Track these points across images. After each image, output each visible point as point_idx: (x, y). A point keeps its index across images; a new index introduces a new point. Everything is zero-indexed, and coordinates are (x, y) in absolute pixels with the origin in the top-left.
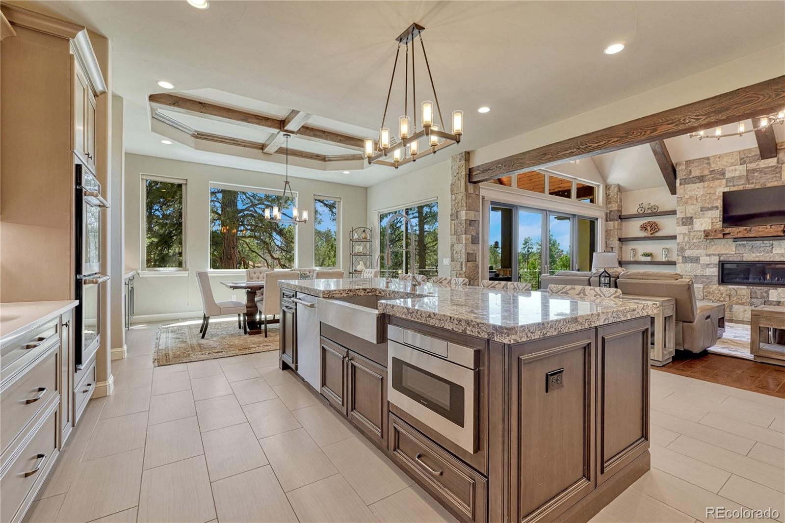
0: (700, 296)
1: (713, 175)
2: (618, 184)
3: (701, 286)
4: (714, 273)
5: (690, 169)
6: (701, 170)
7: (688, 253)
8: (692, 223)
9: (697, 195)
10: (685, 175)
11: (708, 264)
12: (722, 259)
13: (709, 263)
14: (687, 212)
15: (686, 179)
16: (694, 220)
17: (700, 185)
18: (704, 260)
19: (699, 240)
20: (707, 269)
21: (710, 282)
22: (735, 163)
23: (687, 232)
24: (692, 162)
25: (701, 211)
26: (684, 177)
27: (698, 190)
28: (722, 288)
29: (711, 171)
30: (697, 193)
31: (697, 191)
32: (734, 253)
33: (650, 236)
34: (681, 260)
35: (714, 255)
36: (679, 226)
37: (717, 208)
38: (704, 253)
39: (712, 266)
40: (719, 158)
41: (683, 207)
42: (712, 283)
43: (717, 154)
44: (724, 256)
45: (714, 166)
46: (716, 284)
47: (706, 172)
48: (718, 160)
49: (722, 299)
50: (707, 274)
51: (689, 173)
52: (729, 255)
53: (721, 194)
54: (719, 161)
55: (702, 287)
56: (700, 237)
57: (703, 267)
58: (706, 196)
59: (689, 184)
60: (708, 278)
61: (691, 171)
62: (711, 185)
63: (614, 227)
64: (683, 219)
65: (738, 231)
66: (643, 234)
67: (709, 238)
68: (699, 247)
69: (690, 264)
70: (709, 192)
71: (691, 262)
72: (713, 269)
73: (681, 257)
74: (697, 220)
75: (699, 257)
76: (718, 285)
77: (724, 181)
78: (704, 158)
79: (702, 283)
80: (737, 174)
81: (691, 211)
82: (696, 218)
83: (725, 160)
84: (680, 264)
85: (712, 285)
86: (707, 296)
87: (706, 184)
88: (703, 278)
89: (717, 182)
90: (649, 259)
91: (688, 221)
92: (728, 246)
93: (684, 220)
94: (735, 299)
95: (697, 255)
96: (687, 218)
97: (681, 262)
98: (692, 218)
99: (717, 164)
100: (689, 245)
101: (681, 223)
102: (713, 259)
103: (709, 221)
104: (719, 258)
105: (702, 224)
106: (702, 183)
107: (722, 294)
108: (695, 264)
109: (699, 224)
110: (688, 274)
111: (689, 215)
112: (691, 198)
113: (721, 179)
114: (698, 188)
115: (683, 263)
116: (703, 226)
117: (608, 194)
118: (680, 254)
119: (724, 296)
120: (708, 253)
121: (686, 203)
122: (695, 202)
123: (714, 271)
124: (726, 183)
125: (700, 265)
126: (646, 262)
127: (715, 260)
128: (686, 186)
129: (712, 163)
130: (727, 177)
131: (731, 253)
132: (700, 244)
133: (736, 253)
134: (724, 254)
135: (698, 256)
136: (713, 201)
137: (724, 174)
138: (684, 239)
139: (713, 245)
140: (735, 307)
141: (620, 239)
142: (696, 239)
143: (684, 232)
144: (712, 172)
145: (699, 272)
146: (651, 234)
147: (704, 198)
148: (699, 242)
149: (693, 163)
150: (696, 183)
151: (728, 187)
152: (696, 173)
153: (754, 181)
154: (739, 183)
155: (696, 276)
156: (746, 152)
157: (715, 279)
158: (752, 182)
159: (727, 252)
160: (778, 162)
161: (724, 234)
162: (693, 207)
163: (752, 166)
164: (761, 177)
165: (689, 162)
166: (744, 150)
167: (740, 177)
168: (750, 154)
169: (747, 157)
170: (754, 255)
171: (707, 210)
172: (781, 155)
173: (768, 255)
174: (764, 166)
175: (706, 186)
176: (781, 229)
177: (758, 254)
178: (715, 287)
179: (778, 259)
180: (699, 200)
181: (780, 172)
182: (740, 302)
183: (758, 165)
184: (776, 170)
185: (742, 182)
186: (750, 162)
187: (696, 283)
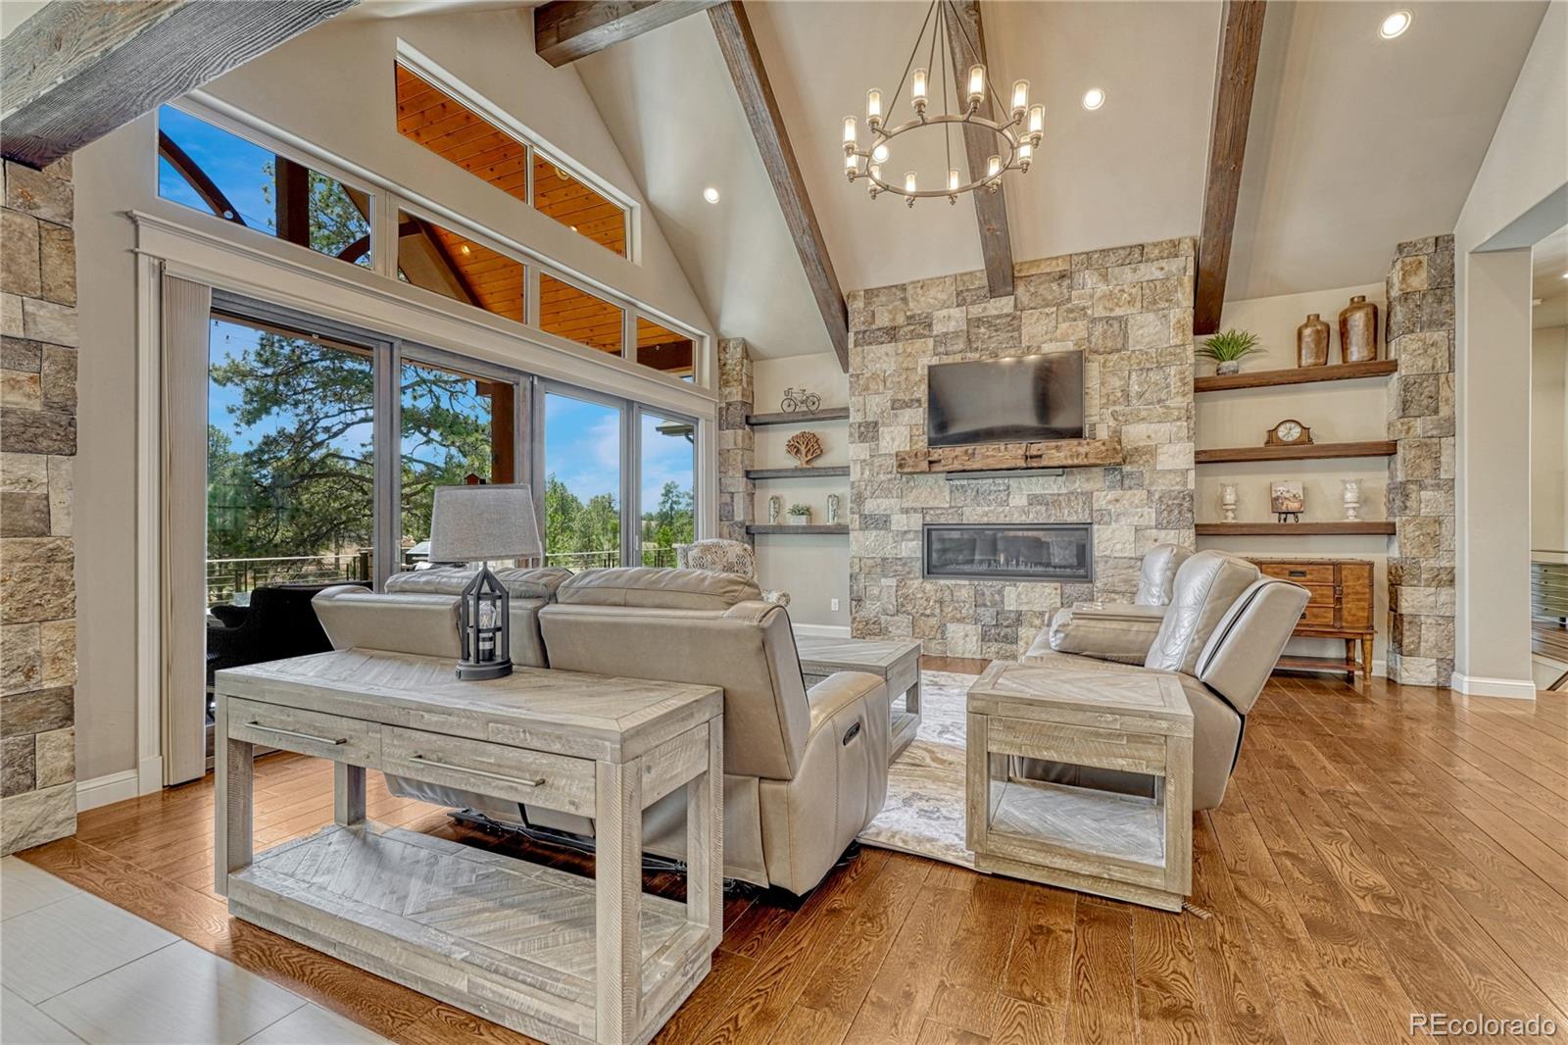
0: (892, 607)
1: (912, 328)
2: (744, 340)
3: (893, 582)
4: (916, 553)
5: (872, 309)
6: (890, 312)
7: (871, 506)
8: (875, 438)
9: (885, 372)
10: (864, 323)
11: (906, 532)
12: (928, 519)
13: (905, 528)
14: (867, 411)
15: (865, 332)
16: (881, 429)
17: (889, 348)
18: (899, 522)
19: (889, 476)
20: (903, 543)
21: (909, 573)
22: (949, 303)
23: (868, 457)
24: (875, 293)
25: (893, 409)
26: (863, 328)
27: (886, 358)
28: (928, 586)
29: (909, 318)
30: (885, 366)
31: (884, 362)
32: (947, 505)
33: (805, 466)
34: (858, 522)
35: (915, 510)
36: (853, 442)
37: (918, 401)
38: (898, 507)
39: (911, 536)
40: (922, 287)
41: (861, 399)
42: (912, 576)
43: (919, 279)
44: (932, 512)
45: (916, 307)
46: (917, 578)
47: (901, 320)
48: (920, 292)
49: (928, 612)
50: (904, 554)
51: (869, 319)
52: (939, 512)
53: (926, 372)
54: (924, 295)
55: (895, 584)
56: (889, 469)
57: (896, 539)
58: (900, 375)
59: (870, 344)
60: (904, 564)
61: (873, 312)
62: (909, 350)
63: (736, 444)
64: (860, 426)
65: (954, 454)
66: (792, 462)
67: (906, 470)
68: (887, 493)
69: (874, 533)
70: (905, 365)
71: (876, 528)
72: (914, 543)
73: (857, 516)
74: (886, 429)
75: (888, 516)
76: (921, 580)
77: (931, 342)
78: (896, 286)
79: (895, 576)
80: (952, 327)
81: (876, 409)
82: (884, 424)
83: (933, 292)
84: (856, 533)
85: (912, 579)
86: (903, 606)
87: (900, 345)
88: (896, 564)
89: (919, 343)
90: (803, 521)
91: (869, 431)
92: (937, 490)
93: (862, 429)
94: (950, 609)
95: (885, 510)
96: (868, 424)
97: (857, 527)
98: (876, 423)
99: (918, 302)
100: (872, 487)
101: (857, 435)
102: (913, 520)
103: (906, 432)
104: (924, 518)
105: (893, 439)
106: (893, 344)
107: (927, 600)
108: (883, 532)
109: (888, 438)
110: (871, 555)
111: (870, 419)
112: (874, 376)
113: (925, 336)
114: (887, 354)
115: (861, 529)
116: (896, 443)
117: (722, 362)
118: (856, 509)
119: (931, 604)
120: (905, 505)
121: (866, 389)
122: (881, 388)
123: (913, 548)
124: (935, 346)
125: (891, 534)
126: (798, 527)
127: (916, 522)
128: (866, 348)
129: (910, 299)
130: (935, 333)
131: (942, 506)
132: (891, 486)
133: (950, 507)
134: (930, 509)
135: (888, 512)
136: (913, 387)
137: (930, 325)
138: (862, 474)
139: (913, 488)
140: (951, 627)
141: (748, 474)
142: (884, 474)
143: (862, 457)
145: (889, 551)
146: (807, 462)
147: (898, 380)
148: (889, 480)
149: (877, 296)
150: (882, 343)
151: (936, 355)
152: (883, 320)
153: (979, 344)
154: (955, 348)
155: (884, 559)
156: (966, 278)
157: (918, 566)
158: (975, 346)
159: (936, 504)
160: (1016, 306)
161: (931, 462)
162: (877, 398)
163: (976, 311)
164: (989, 338)
165: (870, 294)
166: (962, 275)
167: (956, 334)
168: (973, 284)
169: (967, 290)
170: (979, 510)
171: (901, 408)
172: (1021, 290)
173: (1001, 509)
174: (995, 312)
175: (900, 351)
176: (1021, 452)
177: (986, 509)
178: (917, 583)
179: (1018, 518)
180: (888, 384)
181: (1019, 329)
182: (958, 616)
183: (985, 309)
184: (1013, 322)
185: (961, 345)
186: (973, 303)
187: (885, 576)
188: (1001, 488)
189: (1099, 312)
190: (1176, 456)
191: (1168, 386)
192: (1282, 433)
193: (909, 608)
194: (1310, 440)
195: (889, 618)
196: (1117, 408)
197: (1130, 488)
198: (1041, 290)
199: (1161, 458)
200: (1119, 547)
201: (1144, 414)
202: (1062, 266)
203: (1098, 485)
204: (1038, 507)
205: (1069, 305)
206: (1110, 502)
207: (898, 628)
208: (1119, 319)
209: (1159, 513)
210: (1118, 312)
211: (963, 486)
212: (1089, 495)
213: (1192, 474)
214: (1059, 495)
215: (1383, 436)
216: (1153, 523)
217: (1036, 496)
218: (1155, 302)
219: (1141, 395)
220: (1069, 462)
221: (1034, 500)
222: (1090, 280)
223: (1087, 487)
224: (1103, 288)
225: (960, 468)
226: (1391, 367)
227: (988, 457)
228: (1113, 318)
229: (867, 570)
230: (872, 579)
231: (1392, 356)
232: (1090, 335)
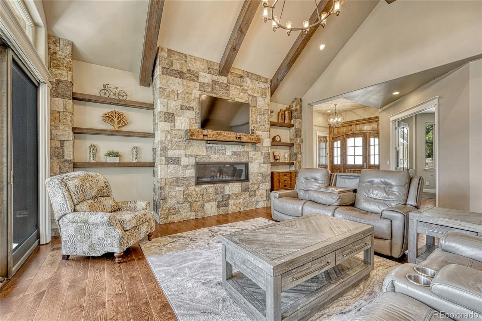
0: (181, 200)
1: (190, 75)
2: (72, 42)
3: (181, 188)
4: (192, 174)
5: (172, 59)
6: (180, 64)
7: (171, 153)
8: (173, 121)
9: (178, 91)
10: (167, 64)
11: (187, 165)
12: (197, 160)
13: (187, 164)
14: (169, 107)
15: (167, 69)
16: (176, 117)
17: (180, 81)
18: (184, 161)
19: (180, 140)
20: (187, 171)
21: (189, 184)
22: (205, 71)
23: (170, 130)
24: (173, 52)
25: (181, 109)
26: (166, 66)
28: (198, 188)
31: (178, 86)
32: (205, 154)
33: (117, 129)
34: (164, 161)
35: (192, 156)
36: (162, 121)
37: (193, 108)
38: (184, 154)
39: (190, 167)
40: (194, 59)
41: (166, 100)
42: (191, 185)
43: (192, 55)
44: (199, 157)
45: (191, 67)
46: (192, 186)
47: (185, 70)
48: (193, 61)
49: (197, 200)
50: (187, 175)
51: (170, 64)
52: (202, 157)
54: (195, 63)
55: (183, 189)
56: (180, 137)
57: (183, 169)
58: (185, 94)
59: (170, 75)
60: (187, 180)
61: (172, 61)
62: (189, 85)
63: (65, 108)
64: (165, 113)
65: (213, 134)
66: (106, 127)
67: (193, 138)
68: (179, 147)
69: (173, 166)
70: (187, 91)
71: (174, 164)
72: (191, 170)
73: (163, 158)
74: (178, 118)
75: (179, 158)
76: (194, 186)
77: (198, 84)
78: (182, 54)
79: (183, 186)
80: (206, 81)
81: (173, 107)
82: (177, 115)
83: (198, 63)
84: (163, 166)
85: (190, 186)
86: (186, 199)
87: (185, 82)
88: (184, 180)
89: (193, 83)
90: (116, 160)
91: (170, 117)
92: (200, 148)
93: (166, 115)
94: (206, 197)
95: (178, 155)
96: (169, 114)
97: (164, 163)
98: (173, 114)
99: (192, 65)
100: (172, 144)
101: (163, 118)
102: (191, 160)
103: (187, 120)
104: (195, 159)
105: (182, 123)
106: (182, 80)
107: (197, 195)
108: (177, 166)
109: (179, 122)
110: (171, 177)
111: (171, 111)
112: (172, 92)
113: (195, 81)
114: (179, 83)
115: (165, 164)
116: (183, 125)
117: (52, 51)
118: (163, 154)
119: (199, 196)
120: (187, 154)
121: (168, 96)
122: (176, 98)
123: (190, 173)
124: (200, 87)
125: (181, 167)
127: (192, 161)
128: (168, 77)
129: (189, 62)
130: (200, 81)
131: (203, 154)
132: (181, 144)
133: (206, 155)
134: (198, 155)
135: (179, 156)
136: (190, 102)
137: (197, 77)
138: (166, 137)
139: (191, 146)
140: (206, 204)
141: (74, 129)
142: (178, 138)
143: (167, 129)
144: (189, 71)
145: (180, 174)
146: (118, 127)
147: (184, 96)
148: (180, 142)
149: (173, 54)
150: (176, 77)
151: (200, 90)
152: (176, 66)
153: (216, 91)
154: (208, 90)
155: (178, 178)
156: (212, 63)
157: (193, 181)
158: (214, 92)
159: (200, 153)
160: (228, 82)
161: (204, 135)
162: (174, 102)
163: (215, 78)
164: (219, 90)
165: (170, 52)
166: (210, 61)
167: (208, 85)
168: (214, 67)
169: (212, 68)
170: (217, 156)
171: (185, 109)
172: (229, 76)
173: (223, 157)
174: (221, 81)
175: (185, 84)
176: (235, 136)
177: (219, 156)
178: (192, 188)
179: (228, 160)
180: (179, 97)
181: (228, 90)
182: (209, 199)
183: (218, 78)
184: (227, 87)
185: (209, 89)
186: (214, 74)
187: (178, 186)
188: (224, 149)
189: (250, 93)
190: (267, 142)
191: (265, 121)
192: (276, 138)
193: (189, 199)
194: (281, 141)
195: (180, 205)
196: (255, 125)
197: (258, 151)
198: (236, 78)
199: (264, 142)
200: (255, 169)
201: (260, 128)
202: (241, 73)
203: (251, 149)
204: (235, 156)
205: (243, 88)
206: (253, 155)
207: (184, 209)
208: (255, 97)
209: (264, 159)
210: (255, 95)
211: (210, 147)
212: (248, 152)
213: (270, 148)
214: (240, 152)
215: (289, 142)
216: (263, 162)
217: (234, 152)
218: (263, 95)
219: (260, 122)
220: (248, 141)
221: (234, 153)
222: (248, 80)
223: (248, 150)
224: (251, 86)
225: (215, 139)
226: (293, 126)
227: (225, 136)
228: (254, 96)
229: (169, 184)
230: (172, 188)
231: (292, 123)
232: (248, 100)
